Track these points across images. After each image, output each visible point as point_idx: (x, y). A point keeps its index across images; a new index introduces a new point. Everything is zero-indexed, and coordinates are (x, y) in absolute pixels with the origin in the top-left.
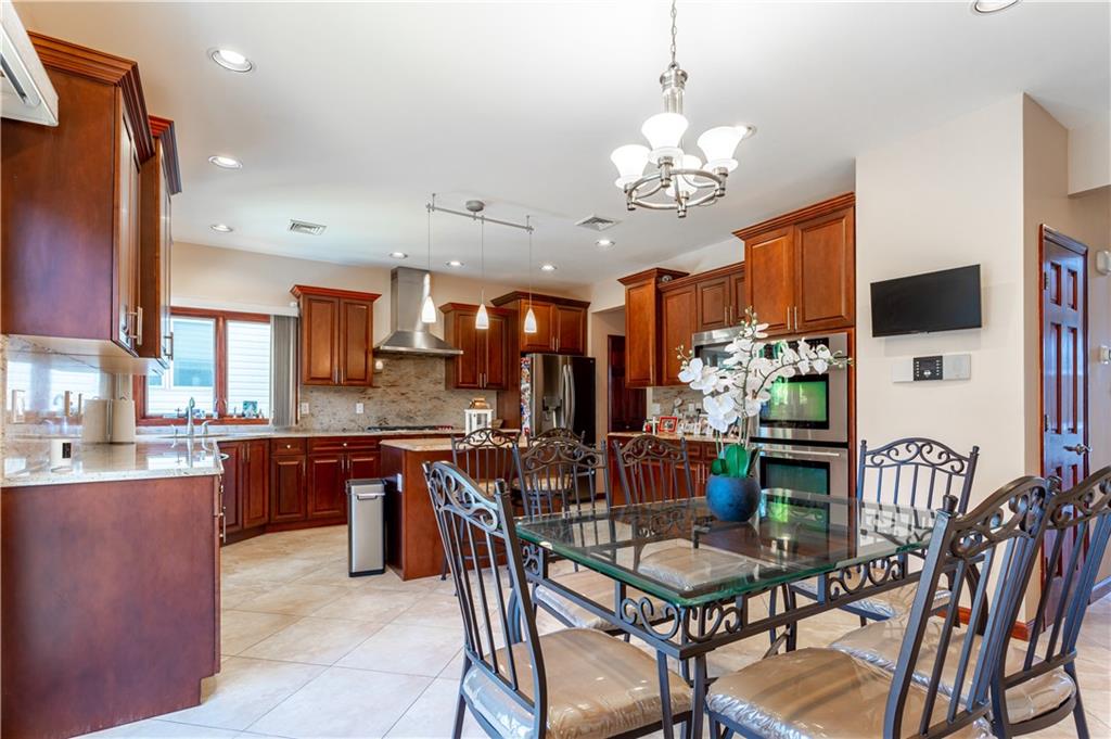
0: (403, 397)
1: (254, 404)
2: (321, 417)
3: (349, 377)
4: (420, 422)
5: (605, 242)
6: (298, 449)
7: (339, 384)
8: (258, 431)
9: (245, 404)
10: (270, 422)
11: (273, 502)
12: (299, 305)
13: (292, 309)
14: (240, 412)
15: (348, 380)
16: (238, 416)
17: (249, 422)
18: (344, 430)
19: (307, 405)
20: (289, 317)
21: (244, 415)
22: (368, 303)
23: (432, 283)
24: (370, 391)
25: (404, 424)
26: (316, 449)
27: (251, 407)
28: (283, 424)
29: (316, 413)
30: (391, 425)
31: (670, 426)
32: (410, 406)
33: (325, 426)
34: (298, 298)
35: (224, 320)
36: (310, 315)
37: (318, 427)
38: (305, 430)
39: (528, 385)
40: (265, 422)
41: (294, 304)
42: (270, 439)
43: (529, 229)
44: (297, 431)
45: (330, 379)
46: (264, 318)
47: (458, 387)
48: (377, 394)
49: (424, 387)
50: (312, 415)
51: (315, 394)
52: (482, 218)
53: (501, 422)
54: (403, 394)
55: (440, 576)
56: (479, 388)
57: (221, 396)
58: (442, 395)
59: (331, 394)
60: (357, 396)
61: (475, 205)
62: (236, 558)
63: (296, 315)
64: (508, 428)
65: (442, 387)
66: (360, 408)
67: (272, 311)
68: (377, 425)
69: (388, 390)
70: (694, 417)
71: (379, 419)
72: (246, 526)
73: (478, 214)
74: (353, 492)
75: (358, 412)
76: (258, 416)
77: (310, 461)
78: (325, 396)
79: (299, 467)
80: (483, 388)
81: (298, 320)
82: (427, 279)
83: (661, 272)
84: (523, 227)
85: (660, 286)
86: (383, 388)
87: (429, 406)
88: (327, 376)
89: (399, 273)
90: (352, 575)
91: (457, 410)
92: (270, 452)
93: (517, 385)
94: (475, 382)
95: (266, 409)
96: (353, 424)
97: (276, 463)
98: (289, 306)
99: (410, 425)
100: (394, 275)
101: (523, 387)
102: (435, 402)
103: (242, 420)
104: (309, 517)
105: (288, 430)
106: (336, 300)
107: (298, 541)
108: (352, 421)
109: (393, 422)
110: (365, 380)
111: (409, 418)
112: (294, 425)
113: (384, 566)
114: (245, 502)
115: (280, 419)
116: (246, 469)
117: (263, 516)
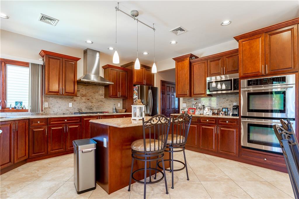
0: (88, 100)
1: (21, 103)
2: (53, 109)
3: (67, 92)
4: (95, 110)
5: (173, 42)
6: (43, 123)
7: (62, 94)
8: (22, 115)
9: (16, 103)
10: (29, 111)
11: (31, 148)
12: (43, 60)
13: (40, 61)
14: (13, 106)
15: (66, 93)
16: (12, 108)
17: (18, 111)
18: (64, 114)
19: (47, 103)
20: (38, 65)
21: (15, 108)
22: (75, 61)
23: (100, 56)
24: (75, 98)
25: (89, 111)
26: (52, 123)
27: (19, 104)
28: (35, 112)
29: (51, 107)
30: (84, 111)
31: (193, 111)
32: (90, 104)
33: (55, 112)
34: (43, 57)
35: (5, 64)
36: (49, 64)
37: (52, 112)
38: (46, 114)
39: (137, 97)
40: (26, 111)
41: (41, 59)
42: (29, 119)
43: (154, 29)
44: (42, 114)
45: (58, 92)
46: (26, 64)
47: (110, 97)
48: (78, 99)
49: (96, 97)
50: (49, 108)
51: (51, 99)
52: (137, 20)
53: (125, 110)
54: (88, 99)
55: (127, 188)
56: (118, 98)
57: (3, 99)
58: (103, 100)
59: (58, 99)
60: (69, 100)
61: (135, 13)
62: (8, 183)
63: (42, 64)
64: (128, 112)
65: (103, 97)
66: (70, 105)
67: (30, 61)
68: (78, 112)
69: (82, 98)
70: (202, 108)
71: (79, 109)
72: (16, 162)
73: (136, 18)
74: (79, 149)
75: (70, 106)
76: (23, 108)
77: (49, 128)
78: (55, 100)
79: (44, 131)
80: (120, 98)
81: (43, 67)
82: (98, 55)
83: (192, 56)
84: (152, 28)
85: (191, 61)
86: (80, 97)
87: (99, 104)
88: (57, 91)
89: (88, 51)
90: (79, 193)
91: (109, 106)
92: (29, 126)
93: (132, 96)
94: (116, 95)
95: (27, 105)
96: (68, 111)
97: (32, 130)
98: (39, 60)
99: (91, 111)
100: (85, 52)
101: (134, 97)
102: (100, 103)
103: (14, 110)
104: (49, 153)
105: (38, 114)
106: (61, 59)
107: (44, 167)
108: (68, 110)
109: (85, 110)
110: (74, 93)
111: (91, 109)
112: (41, 112)
113: (96, 185)
114: (15, 150)
115: (34, 110)
116: (16, 134)
117: (26, 155)
